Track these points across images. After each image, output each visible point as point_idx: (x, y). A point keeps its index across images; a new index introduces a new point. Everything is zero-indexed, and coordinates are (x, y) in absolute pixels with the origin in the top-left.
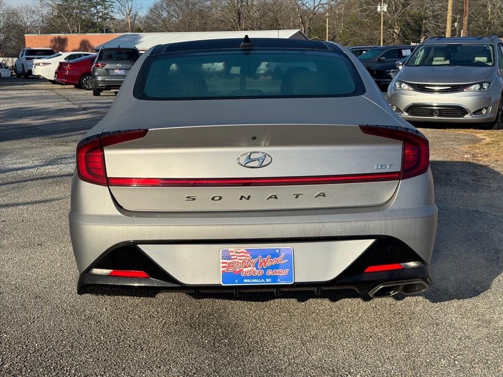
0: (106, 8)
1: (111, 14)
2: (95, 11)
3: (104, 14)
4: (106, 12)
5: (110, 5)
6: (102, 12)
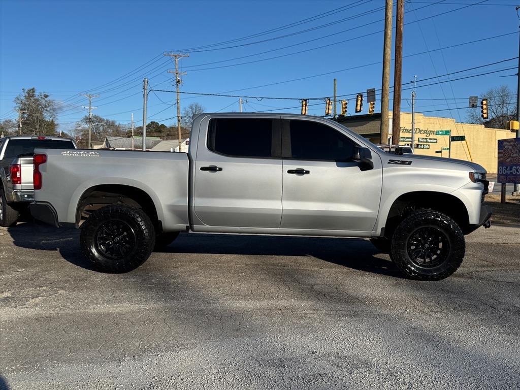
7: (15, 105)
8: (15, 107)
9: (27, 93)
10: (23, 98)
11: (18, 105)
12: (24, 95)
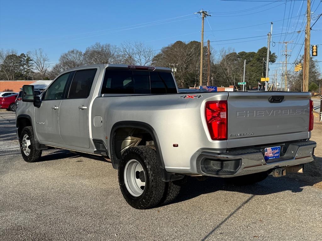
0: (29, 67)
1: (31, 70)
2: (23, 68)
3: (28, 70)
4: (29, 68)
5: (31, 65)
6: (26, 69)
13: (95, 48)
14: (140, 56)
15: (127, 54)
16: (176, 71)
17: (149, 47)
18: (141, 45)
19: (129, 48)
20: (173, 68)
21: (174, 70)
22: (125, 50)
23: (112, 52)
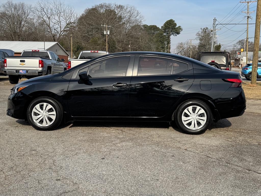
7: (196, 37)
8: (196, 38)
9: (203, 30)
10: (200, 33)
11: (198, 37)
12: (201, 31)
13: (6, 6)
14: (60, 18)
15: (45, 13)
16: (109, 34)
17: (70, 8)
18: (61, 5)
19: (47, 8)
20: (106, 31)
21: (106, 33)
22: (42, 9)
23: (26, 11)
